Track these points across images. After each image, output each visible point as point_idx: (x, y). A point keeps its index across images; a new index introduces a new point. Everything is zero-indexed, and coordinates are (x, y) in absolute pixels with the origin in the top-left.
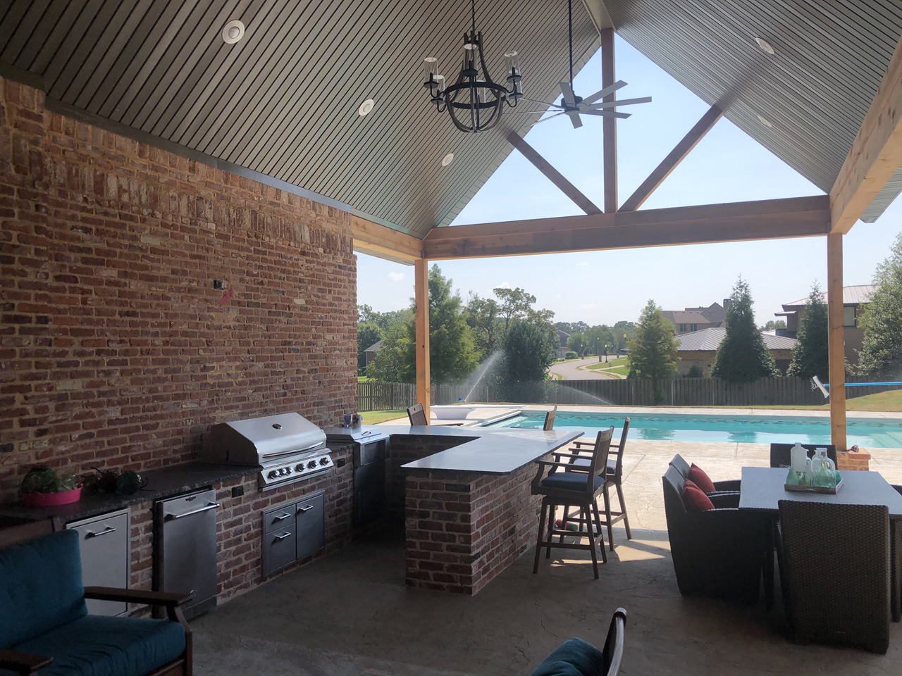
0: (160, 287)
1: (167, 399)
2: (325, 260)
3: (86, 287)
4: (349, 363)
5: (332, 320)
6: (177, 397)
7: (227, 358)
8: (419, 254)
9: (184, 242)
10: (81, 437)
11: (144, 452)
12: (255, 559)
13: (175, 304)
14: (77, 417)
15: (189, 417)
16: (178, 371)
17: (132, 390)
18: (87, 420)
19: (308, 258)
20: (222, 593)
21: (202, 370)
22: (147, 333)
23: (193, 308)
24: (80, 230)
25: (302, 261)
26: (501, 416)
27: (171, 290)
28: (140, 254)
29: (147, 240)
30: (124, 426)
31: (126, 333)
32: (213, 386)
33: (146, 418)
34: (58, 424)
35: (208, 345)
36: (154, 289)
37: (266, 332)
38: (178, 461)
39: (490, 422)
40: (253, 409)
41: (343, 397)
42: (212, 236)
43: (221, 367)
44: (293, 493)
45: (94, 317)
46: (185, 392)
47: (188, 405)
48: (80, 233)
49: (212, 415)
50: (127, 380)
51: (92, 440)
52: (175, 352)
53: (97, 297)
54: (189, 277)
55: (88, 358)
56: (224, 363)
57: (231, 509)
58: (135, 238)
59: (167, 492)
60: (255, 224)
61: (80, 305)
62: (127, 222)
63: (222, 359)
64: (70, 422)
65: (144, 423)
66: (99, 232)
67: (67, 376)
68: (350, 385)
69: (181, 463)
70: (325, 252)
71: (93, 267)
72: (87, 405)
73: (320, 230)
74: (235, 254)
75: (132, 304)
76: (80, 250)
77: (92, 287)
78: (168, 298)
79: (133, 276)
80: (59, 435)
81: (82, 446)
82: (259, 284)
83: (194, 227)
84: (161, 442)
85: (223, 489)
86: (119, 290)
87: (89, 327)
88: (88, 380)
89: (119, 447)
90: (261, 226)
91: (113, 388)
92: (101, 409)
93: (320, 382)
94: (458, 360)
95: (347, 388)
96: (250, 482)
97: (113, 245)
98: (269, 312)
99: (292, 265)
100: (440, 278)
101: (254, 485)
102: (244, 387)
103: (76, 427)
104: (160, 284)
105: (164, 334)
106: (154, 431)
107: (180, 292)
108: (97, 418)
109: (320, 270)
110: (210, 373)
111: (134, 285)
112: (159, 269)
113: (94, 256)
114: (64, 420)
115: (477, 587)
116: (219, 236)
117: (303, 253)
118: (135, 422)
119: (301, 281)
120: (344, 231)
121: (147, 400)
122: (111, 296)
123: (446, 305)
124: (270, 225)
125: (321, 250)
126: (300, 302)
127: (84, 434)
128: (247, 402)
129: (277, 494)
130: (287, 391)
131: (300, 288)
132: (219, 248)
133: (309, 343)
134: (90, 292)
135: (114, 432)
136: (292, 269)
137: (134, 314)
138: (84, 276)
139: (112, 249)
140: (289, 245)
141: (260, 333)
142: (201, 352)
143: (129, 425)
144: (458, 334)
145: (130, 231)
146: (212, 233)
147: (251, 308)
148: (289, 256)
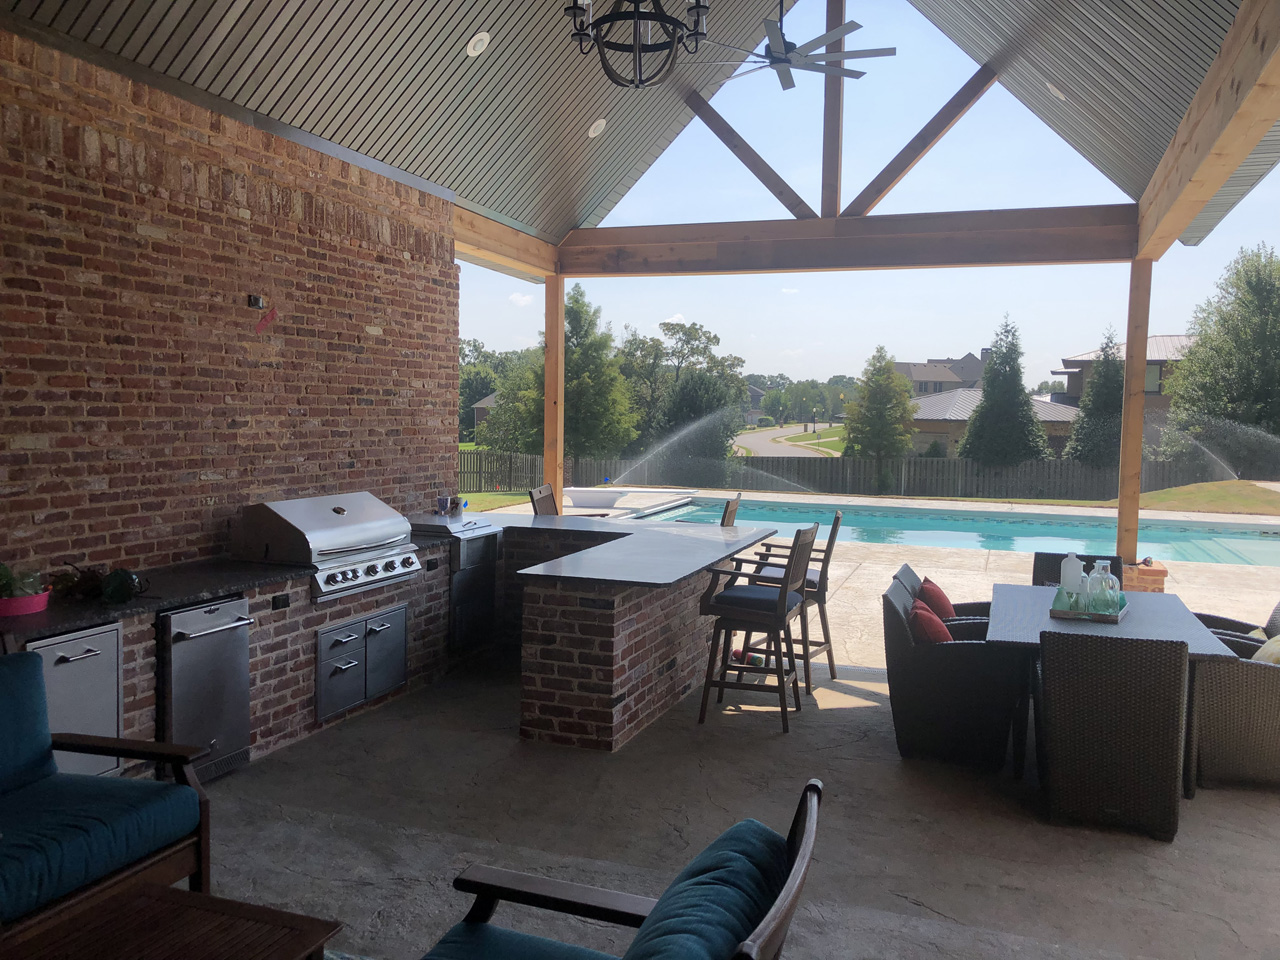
0: (166, 302)
1: (179, 467)
2: (413, 270)
3: (54, 298)
4: (446, 422)
5: (421, 360)
6: (192, 464)
7: (267, 409)
8: (553, 267)
9: (203, 236)
10: (49, 519)
11: (145, 542)
12: (304, 697)
13: (190, 329)
14: (42, 489)
15: (211, 494)
16: (195, 426)
17: (125, 452)
18: (58, 495)
19: (387, 266)
20: (257, 744)
21: (230, 426)
22: (147, 369)
23: (218, 333)
24: (43, 212)
25: (379, 270)
26: (663, 504)
27: (184, 307)
28: (137, 251)
29: (146, 231)
30: (115, 503)
31: (117, 369)
32: (246, 449)
33: (146, 493)
34: (13, 498)
35: (239, 390)
36: (158, 304)
37: (324, 374)
38: (194, 555)
39: (647, 512)
40: (307, 485)
41: (437, 472)
42: (246, 229)
43: (258, 422)
44: (361, 605)
45: (66, 343)
46: (204, 457)
47: (209, 476)
48: (42, 215)
49: (245, 492)
50: (118, 438)
51: (66, 523)
52: (190, 398)
53: (70, 313)
54: (211, 289)
55: (60, 403)
56: (261, 417)
57: (271, 627)
58: (128, 227)
59: (176, 601)
60: (310, 213)
61: (45, 325)
62: (116, 203)
63: (260, 411)
64: (32, 497)
65: (145, 500)
66: (71, 216)
67: (26, 430)
68: (448, 455)
69: (198, 558)
70: (412, 258)
71: (64, 268)
72: (58, 472)
73: (406, 225)
74: (280, 256)
75: (125, 326)
76: (43, 241)
77: (62, 298)
78: (180, 319)
79: (124, 284)
80: (16, 515)
81: (50, 532)
82: (315, 302)
83: (217, 213)
84: (168, 529)
85: (259, 598)
86: (105, 305)
87: (58, 358)
88: (60, 435)
89: (107, 534)
90: (319, 216)
91: (98, 449)
92: (79, 478)
93: (403, 450)
94: (605, 423)
95: (443, 458)
96: (299, 589)
97: (95, 236)
98: (329, 344)
99: (364, 276)
100: (584, 305)
101: (304, 594)
102: (292, 452)
103: (40, 504)
104: (167, 297)
105: (173, 371)
106: (159, 513)
107: (196, 310)
108: (73, 492)
109: (404, 285)
110: (241, 431)
111: (127, 298)
112: (165, 275)
113: (65, 251)
114: (24, 493)
115: (619, 741)
116: (257, 229)
117: (380, 259)
118: (131, 498)
119: (376, 300)
120: (442, 228)
121: (149, 468)
122: (92, 312)
123: (591, 345)
124: (332, 216)
125: (407, 255)
126: (374, 331)
127: (54, 515)
128: (296, 474)
129: (339, 607)
130: (355, 461)
131: (375, 310)
132: (256, 247)
133: (387, 392)
134: (59, 305)
135: (100, 512)
136: (364, 283)
137: (128, 341)
138: (51, 280)
139: (94, 242)
140: (360, 246)
141: (316, 375)
142: (228, 399)
143: (121, 502)
144: (607, 388)
145: (120, 215)
146: (247, 226)
147: (301, 338)
148: (360, 262)
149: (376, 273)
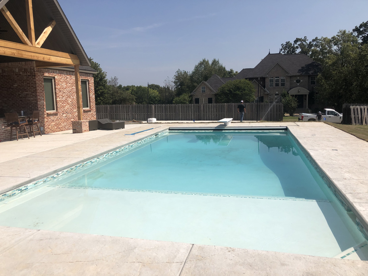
149: (15, 77)
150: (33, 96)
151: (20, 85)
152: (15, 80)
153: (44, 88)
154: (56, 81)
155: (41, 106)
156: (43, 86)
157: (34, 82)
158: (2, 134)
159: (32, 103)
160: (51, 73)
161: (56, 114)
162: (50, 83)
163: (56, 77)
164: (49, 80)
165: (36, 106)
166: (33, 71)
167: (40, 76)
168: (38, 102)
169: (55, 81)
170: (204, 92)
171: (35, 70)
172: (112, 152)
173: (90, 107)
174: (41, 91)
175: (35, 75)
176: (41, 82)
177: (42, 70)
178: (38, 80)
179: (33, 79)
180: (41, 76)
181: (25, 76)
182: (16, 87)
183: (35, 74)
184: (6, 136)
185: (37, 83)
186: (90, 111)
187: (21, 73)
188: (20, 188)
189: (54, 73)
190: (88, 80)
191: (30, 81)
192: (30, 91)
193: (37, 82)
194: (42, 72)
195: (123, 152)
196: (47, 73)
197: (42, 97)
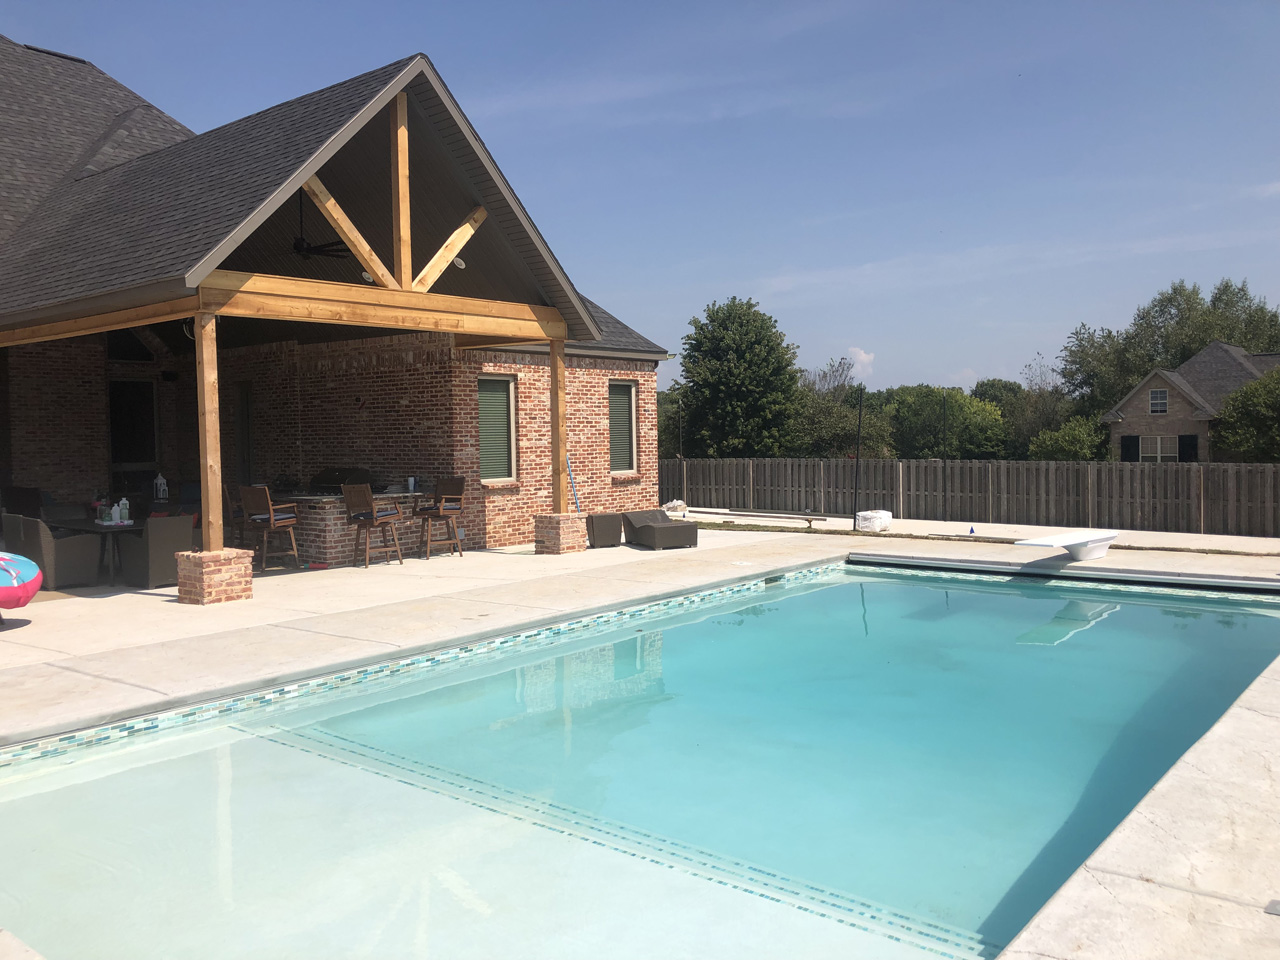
2: (423, 371)
5: (429, 412)
6: (342, 455)
7: (363, 437)
9: (343, 382)
16: (342, 443)
17: (326, 450)
19: (410, 373)
21: (352, 443)
22: (330, 426)
27: (339, 405)
28: (327, 392)
29: (330, 385)
32: (357, 451)
37: (384, 423)
46: (345, 453)
49: (357, 466)
52: (341, 434)
54: (345, 398)
56: (361, 440)
60: (378, 361)
70: (424, 366)
74: (366, 382)
78: (337, 410)
79: (325, 402)
82: (379, 395)
83: (347, 373)
90: (382, 361)
98: (385, 411)
102: (372, 453)
104: (334, 403)
105: (336, 426)
107: (342, 406)
109: (419, 379)
110: (355, 445)
111: (325, 406)
112: (334, 397)
116: (358, 374)
117: (407, 371)
119: (406, 389)
124: (387, 359)
128: (374, 461)
130: (397, 458)
131: (404, 393)
132: (358, 381)
136: (399, 383)
141: (381, 423)
142: (351, 434)
146: (355, 374)
147: (375, 410)
148: (397, 375)
149: (405, 377)
150: (444, 432)
151: (415, 399)
152: (405, 386)
153: (477, 409)
154: (522, 388)
155: (464, 463)
156: (476, 405)
157: (448, 393)
158: (333, 544)
159: (440, 455)
160: (505, 362)
161: (513, 490)
162: (504, 395)
163: (520, 375)
164: (501, 385)
165: (449, 464)
166: (446, 358)
167: (468, 374)
168: (456, 451)
169: (516, 388)
170: (1161, 411)
171: (453, 356)
172: (535, 632)
173: (639, 467)
174: (469, 420)
175: (451, 372)
176: (470, 391)
177: (475, 356)
178: (460, 386)
179: (445, 381)
180: (470, 372)
181: (427, 373)
182: (406, 406)
183: (450, 367)
184: (344, 552)
185: (457, 395)
186: (636, 481)
187: (419, 365)
188: (129, 723)
189: (514, 362)
190: (636, 383)
191: (439, 389)
192: (436, 419)
193: (456, 391)
194: (476, 362)
195: (586, 635)
196: (491, 364)
197: (468, 438)
